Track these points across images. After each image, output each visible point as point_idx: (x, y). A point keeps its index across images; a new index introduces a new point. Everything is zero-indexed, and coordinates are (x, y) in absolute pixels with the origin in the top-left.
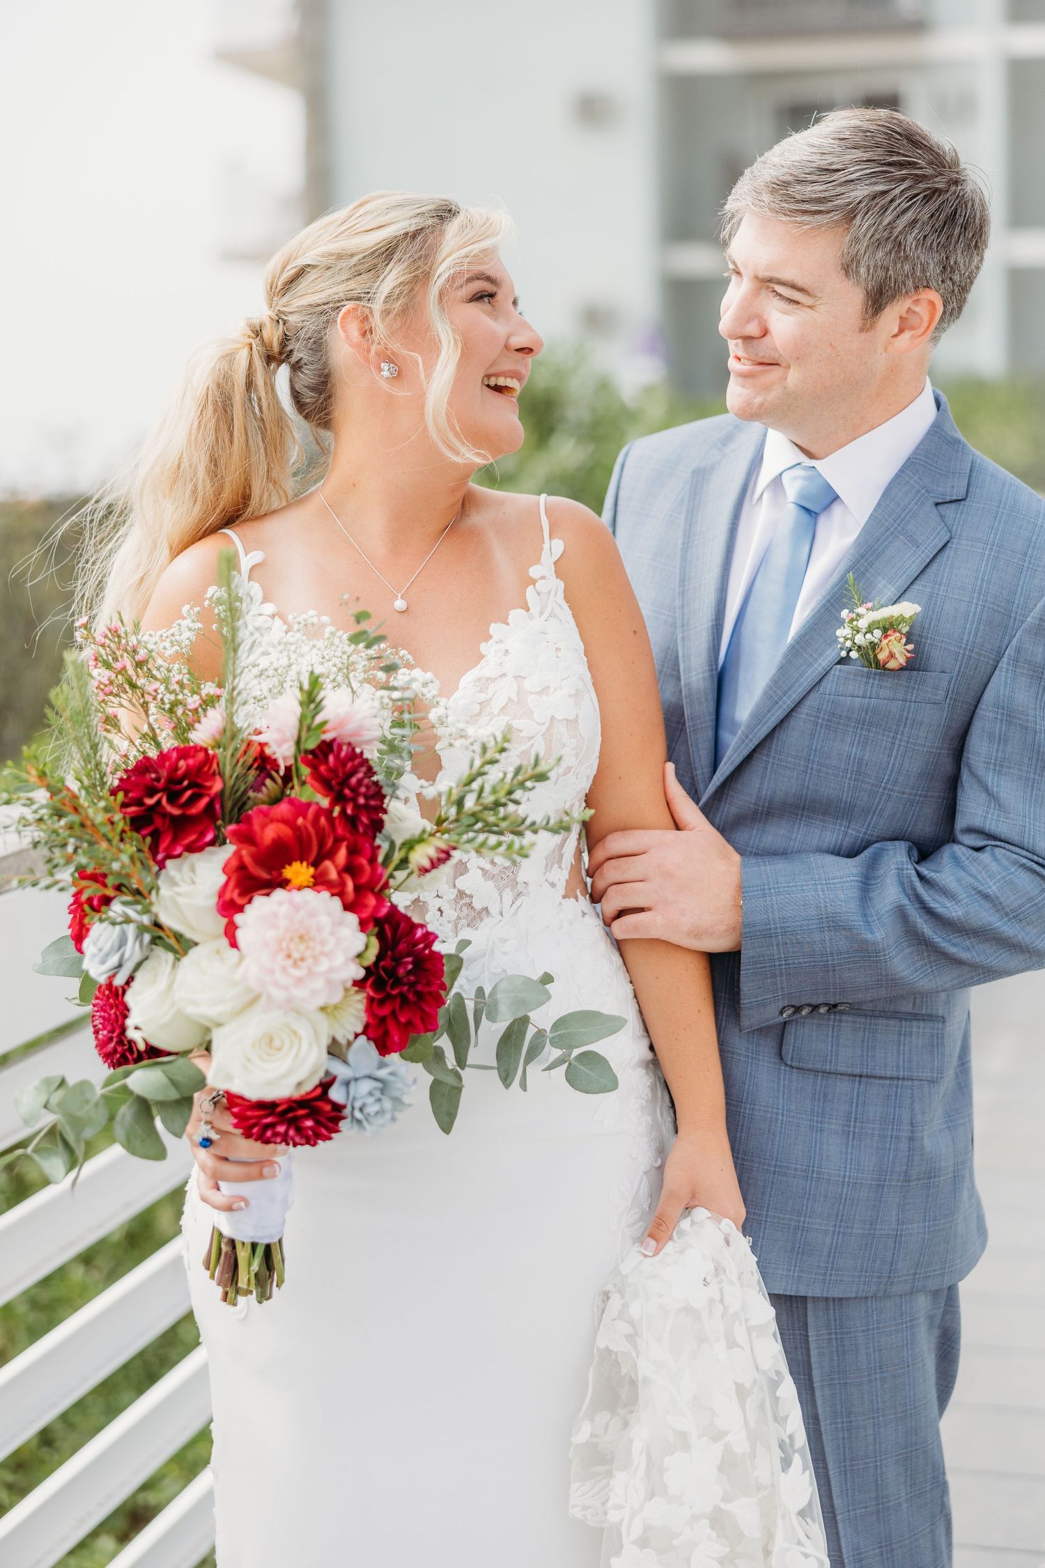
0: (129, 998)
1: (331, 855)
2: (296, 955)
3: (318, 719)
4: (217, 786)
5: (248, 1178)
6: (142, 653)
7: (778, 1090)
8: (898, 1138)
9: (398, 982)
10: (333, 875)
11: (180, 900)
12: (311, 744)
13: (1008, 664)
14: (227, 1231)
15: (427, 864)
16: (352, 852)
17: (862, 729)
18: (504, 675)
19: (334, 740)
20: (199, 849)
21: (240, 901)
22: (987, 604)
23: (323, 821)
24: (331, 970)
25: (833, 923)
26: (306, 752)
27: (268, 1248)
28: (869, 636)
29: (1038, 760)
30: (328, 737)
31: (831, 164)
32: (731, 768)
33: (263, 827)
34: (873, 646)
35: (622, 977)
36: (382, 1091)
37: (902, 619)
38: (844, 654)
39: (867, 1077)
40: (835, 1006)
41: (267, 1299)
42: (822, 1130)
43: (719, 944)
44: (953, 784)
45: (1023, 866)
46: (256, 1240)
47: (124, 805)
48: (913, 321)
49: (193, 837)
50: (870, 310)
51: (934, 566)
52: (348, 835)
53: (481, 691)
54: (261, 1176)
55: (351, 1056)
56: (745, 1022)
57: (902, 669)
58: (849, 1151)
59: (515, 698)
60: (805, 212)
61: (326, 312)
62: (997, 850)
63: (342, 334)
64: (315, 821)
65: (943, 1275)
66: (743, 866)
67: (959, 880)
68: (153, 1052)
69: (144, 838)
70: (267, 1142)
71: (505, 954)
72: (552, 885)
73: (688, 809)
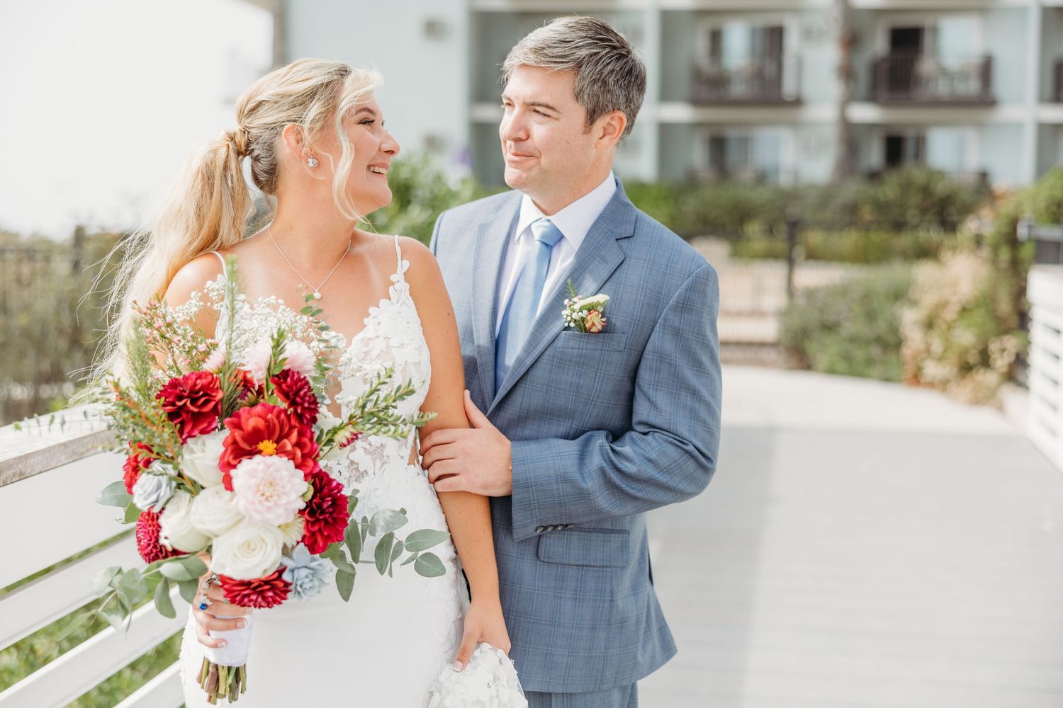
0: (162, 521)
1: (287, 436)
2: (267, 494)
3: (281, 357)
4: (220, 395)
5: (229, 628)
6: (169, 319)
7: (536, 576)
8: (604, 601)
9: (323, 512)
10: (289, 447)
11: (196, 461)
12: (277, 372)
13: (660, 328)
14: (213, 660)
15: (344, 442)
16: (300, 434)
17: (578, 367)
18: (378, 337)
19: (289, 370)
20: (208, 432)
21: (233, 462)
23: (283, 416)
24: (288, 503)
25: (564, 479)
26: (273, 376)
27: (237, 670)
28: (580, 314)
29: (677, 382)
30: (286, 368)
32: (505, 392)
33: (247, 420)
34: (583, 319)
36: (313, 575)
37: (598, 304)
38: (566, 324)
39: (586, 566)
40: (566, 526)
42: (561, 598)
43: (498, 492)
44: (631, 397)
45: (670, 442)
46: (231, 665)
47: (164, 406)
48: (611, 129)
49: (205, 425)
50: (588, 122)
51: (617, 274)
52: (297, 425)
53: (365, 346)
54: (235, 627)
55: (295, 555)
56: (516, 536)
57: (600, 332)
58: (577, 609)
59: (384, 350)
61: (275, 128)
62: (656, 434)
63: (285, 141)
64: (278, 416)
66: (512, 446)
67: (635, 452)
68: (175, 552)
69: (176, 425)
70: (244, 606)
71: (377, 497)
72: (402, 457)
73: (478, 417)
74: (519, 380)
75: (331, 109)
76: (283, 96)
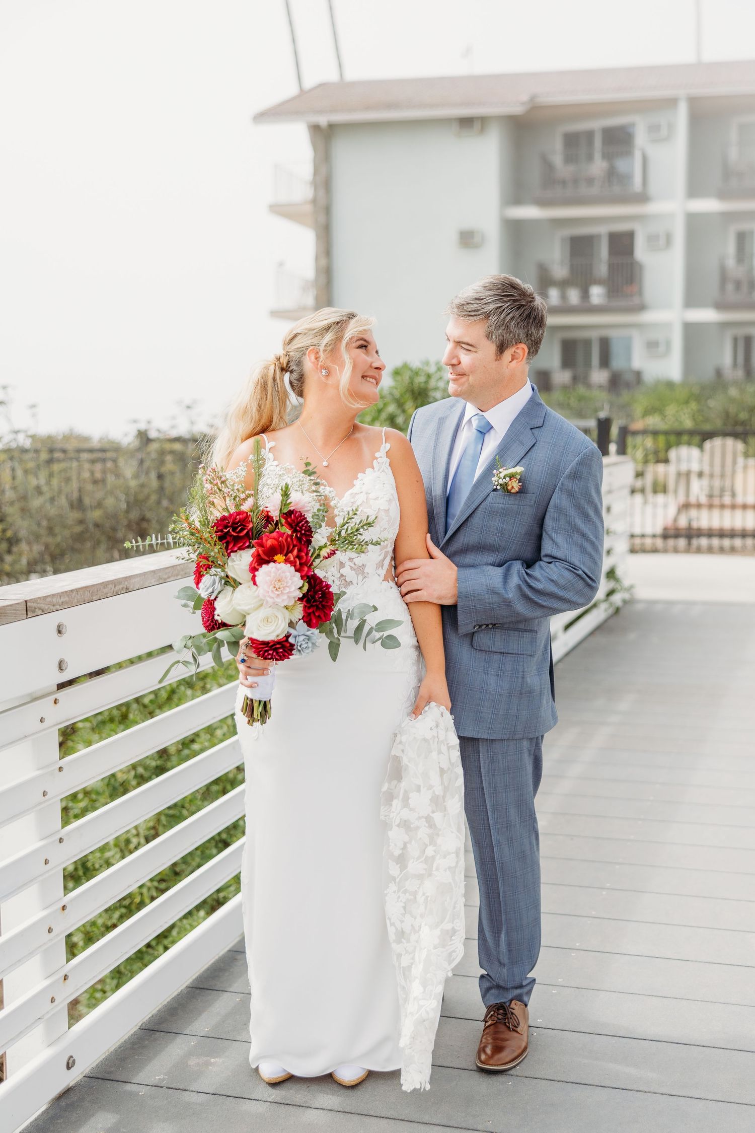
0: (216, 604)
1: (292, 552)
2: (277, 587)
3: (288, 502)
4: (251, 526)
5: (258, 675)
6: (223, 479)
7: (471, 658)
8: (518, 677)
9: (315, 601)
10: (292, 559)
11: (235, 566)
12: (285, 511)
13: (559, 490)
14: (250, 696)
15: (326, 555)
16: (299, 551)
17: (502, 516)
18: (362, 492)
19: (294, 510)
20: (243, 549)
21: (257, 567)
22: (550, 467)
23: (289, 539)
24: (289, 592)
25: (493, 591)
26: (284, 513)
27: (265, 702)
28: (504, 480)
29: (571, 527)
30: (292, 509)
31: (480, 297)
32: (452, 532)
33: (267, 541)
34: (506, 484)
35: (407, 611)
36: (308, 639)
37: (517, 473)
38: (495, 487)
39: (506, 653)
40: (495, 625)
41: (264, 723)
42: (488, 674)
43: (448, 602)
44: (540, 538)
45: (566, 568)
46: (261, 699)
47: (216, 532)
48: (517, 356)
49: (241, 544)
50: (499, 352)
51: (530, 453)
52: (298, 544)
53: (353, 498)
54: (263, 674)
55: (297, 627)
56: (460, 631)
57: (517, 492)
58: (499, 681)
59: (365, 501)
60: (470, 315)
61: (303, 351)
62: (557, 563)
63: (308, 358)
64: (286, 539)
65: (535, 732)
66: (458, 571)
67: (541, 574)
68: (224, 625)
69: (223, 544)
70: (266, 658)
71: (358, 599)
72: (379, 575)
73: (436, 551)
74: (462, 524)
75: (338, 339)
76: (310, 330)
